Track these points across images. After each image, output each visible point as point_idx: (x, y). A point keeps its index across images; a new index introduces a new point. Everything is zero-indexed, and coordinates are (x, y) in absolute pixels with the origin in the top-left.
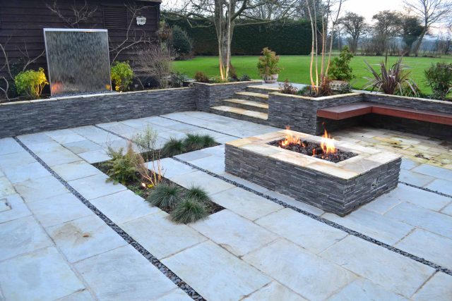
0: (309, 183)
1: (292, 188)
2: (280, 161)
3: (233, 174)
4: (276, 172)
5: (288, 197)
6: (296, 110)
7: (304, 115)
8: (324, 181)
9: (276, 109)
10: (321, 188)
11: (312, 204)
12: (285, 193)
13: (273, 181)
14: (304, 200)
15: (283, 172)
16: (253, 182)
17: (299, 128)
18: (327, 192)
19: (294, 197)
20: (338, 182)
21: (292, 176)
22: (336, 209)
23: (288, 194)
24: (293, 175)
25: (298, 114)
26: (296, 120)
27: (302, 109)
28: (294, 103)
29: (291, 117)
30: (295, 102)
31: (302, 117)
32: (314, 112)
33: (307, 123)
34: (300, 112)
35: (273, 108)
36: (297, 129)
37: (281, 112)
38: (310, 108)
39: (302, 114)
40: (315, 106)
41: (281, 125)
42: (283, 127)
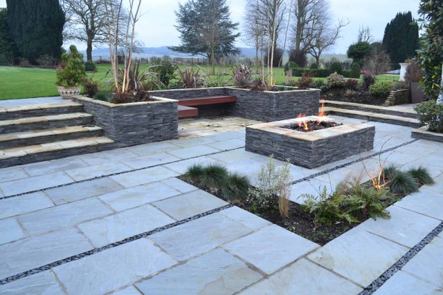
6: (154, 117)
7: (164, 120)
9: (126, 124)
17: (160, 136)
25: (158, 121)
26: (155, 129)
27: (160, 115)
28: (150, 110)
29: (149, 127)
31: (164, 123)
32: (175, 114)
33: (169, 128)
34: (158, 119)
35: (122, 124)
36: (158, 139)
37: (135, 126)
38: (170, 111)
39: (161, 120)
40: (176, 108)
41: (136, 142)
42: (139, 144)
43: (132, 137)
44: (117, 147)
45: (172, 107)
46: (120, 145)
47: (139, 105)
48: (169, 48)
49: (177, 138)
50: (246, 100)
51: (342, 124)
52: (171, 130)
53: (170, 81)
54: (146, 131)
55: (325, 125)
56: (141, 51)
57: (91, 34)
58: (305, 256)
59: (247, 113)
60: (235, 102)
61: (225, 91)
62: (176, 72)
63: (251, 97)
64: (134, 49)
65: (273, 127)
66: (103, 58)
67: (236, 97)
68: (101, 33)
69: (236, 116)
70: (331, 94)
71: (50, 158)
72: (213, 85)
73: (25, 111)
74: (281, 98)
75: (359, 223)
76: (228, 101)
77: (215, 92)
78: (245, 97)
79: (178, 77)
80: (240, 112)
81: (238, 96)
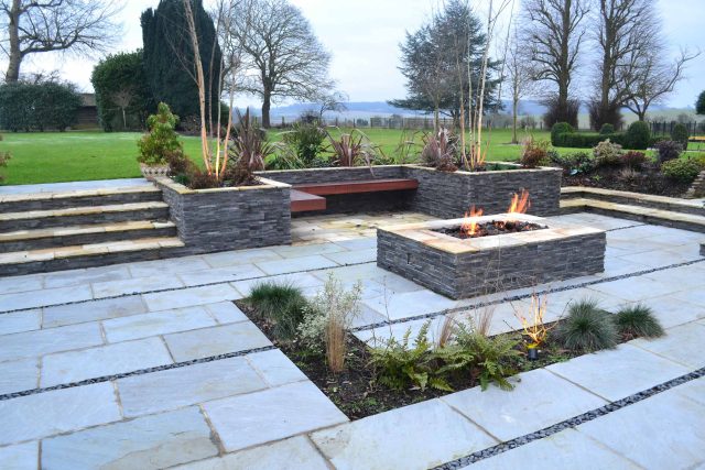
2: (542, 243)
6: (250, 210)
7: (266, 215)
9: (203, 219)
15: (546, 255)
17: (261, 239)
21: (557, 254)
22: (600, 266)
25: (256, 217)
26: (252, 228)
27: (261, 207)
28: (243, 200)
29: (241, 225)
31: (266, 219)
32: (286, 207)
33: (274, 227)
34: (257, 213)
35: (197, 219)
36: (257, 243)
37: (218, 223)
38: (277, 202)
39: (262, 215)
40: (288, 197)
41: (220, 246)
42: (226, 249)
43: (214, 239)
44: (190, 254)
45: (281, 195)
46: (190, 249)
47: (226, 192)
48: (390, 103)
49: (290, 244)
50: (431, 186)
51: (546, 227)
52: (279, 230)
53: (318, 155)
54: (236, 231)
55: (511, 227)
56: (345, 107)
57: (269, 84)
58: (308, 434)
59: (432, 207)
60: (416, 189)
61: (402, 171)
62: (326, 142)
63: (436, 181)
64: (333, 106)
65: (419, 230)
66: (286, 122)
67: (416, 181)
68: (283, 81)
69: (417, 211)
70: (597, 177)
71: (86, 264)
72: (385, 162)
73: (77, 198)
74: (481, 182)
75: (450, 393)
76: (402, 186)
77: (386, 174)
78: (429, 181)
79: (331, 149)
80: (423, 205)
81: (420, 179)
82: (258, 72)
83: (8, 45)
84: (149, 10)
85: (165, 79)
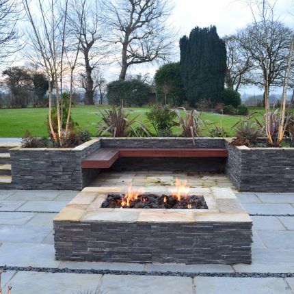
0: (204, 239)
1: (179, 252)
2: (157, 224)
3: (73, 260)
4: (152, 239)
5: (174, 264)
6: (53, 164)
7: (64, 169)
8: (224, 231)
10: (221, 240)
11: (210, 263)
12: (168, 261)
13: (148, 252)
14: (198, 261)
15: (163, 236)
16: (114, 261)
17: (60, 185)
18: (229, 243)
19: (183, 262)
20: (243, 228)
21: (178, 237)
22: (243, 257)
23: (173, 261)
24: (179, 235)
25: (57, 169)
26: (54, 176)
27: (60, 162)
28: (49, 157)
29: (47, 174)
30: (49, 155)
31: (63, 172)
32: (78, 164)
33: (69, 178)
34: (58, 167)
35: (19, 167)
36: (58, 187)
37: (31, 171)
38: (71, 160)
39: (61, 169)
41: (33, 186)
42: (36, 188)
43: (29, 180)
44: (14, 188)
45: (74, 156)
46: (17, 186)
47: (37, 151)
50: (231, 156)
52: (73, 180)
59: (231, 173)
63: (233, 152)
67: (228, 151)
80: (229, 171)
82: (260, 71)
83: (121, 60)
84: (185, 37)
85: (190, 77)
